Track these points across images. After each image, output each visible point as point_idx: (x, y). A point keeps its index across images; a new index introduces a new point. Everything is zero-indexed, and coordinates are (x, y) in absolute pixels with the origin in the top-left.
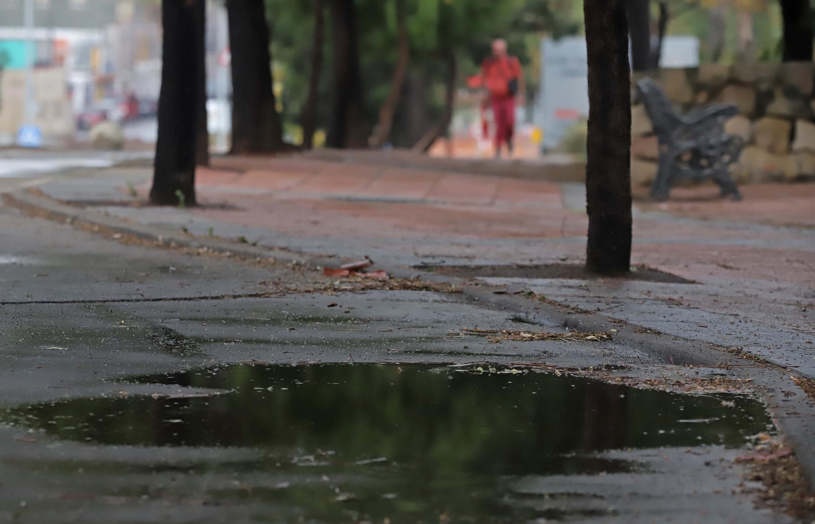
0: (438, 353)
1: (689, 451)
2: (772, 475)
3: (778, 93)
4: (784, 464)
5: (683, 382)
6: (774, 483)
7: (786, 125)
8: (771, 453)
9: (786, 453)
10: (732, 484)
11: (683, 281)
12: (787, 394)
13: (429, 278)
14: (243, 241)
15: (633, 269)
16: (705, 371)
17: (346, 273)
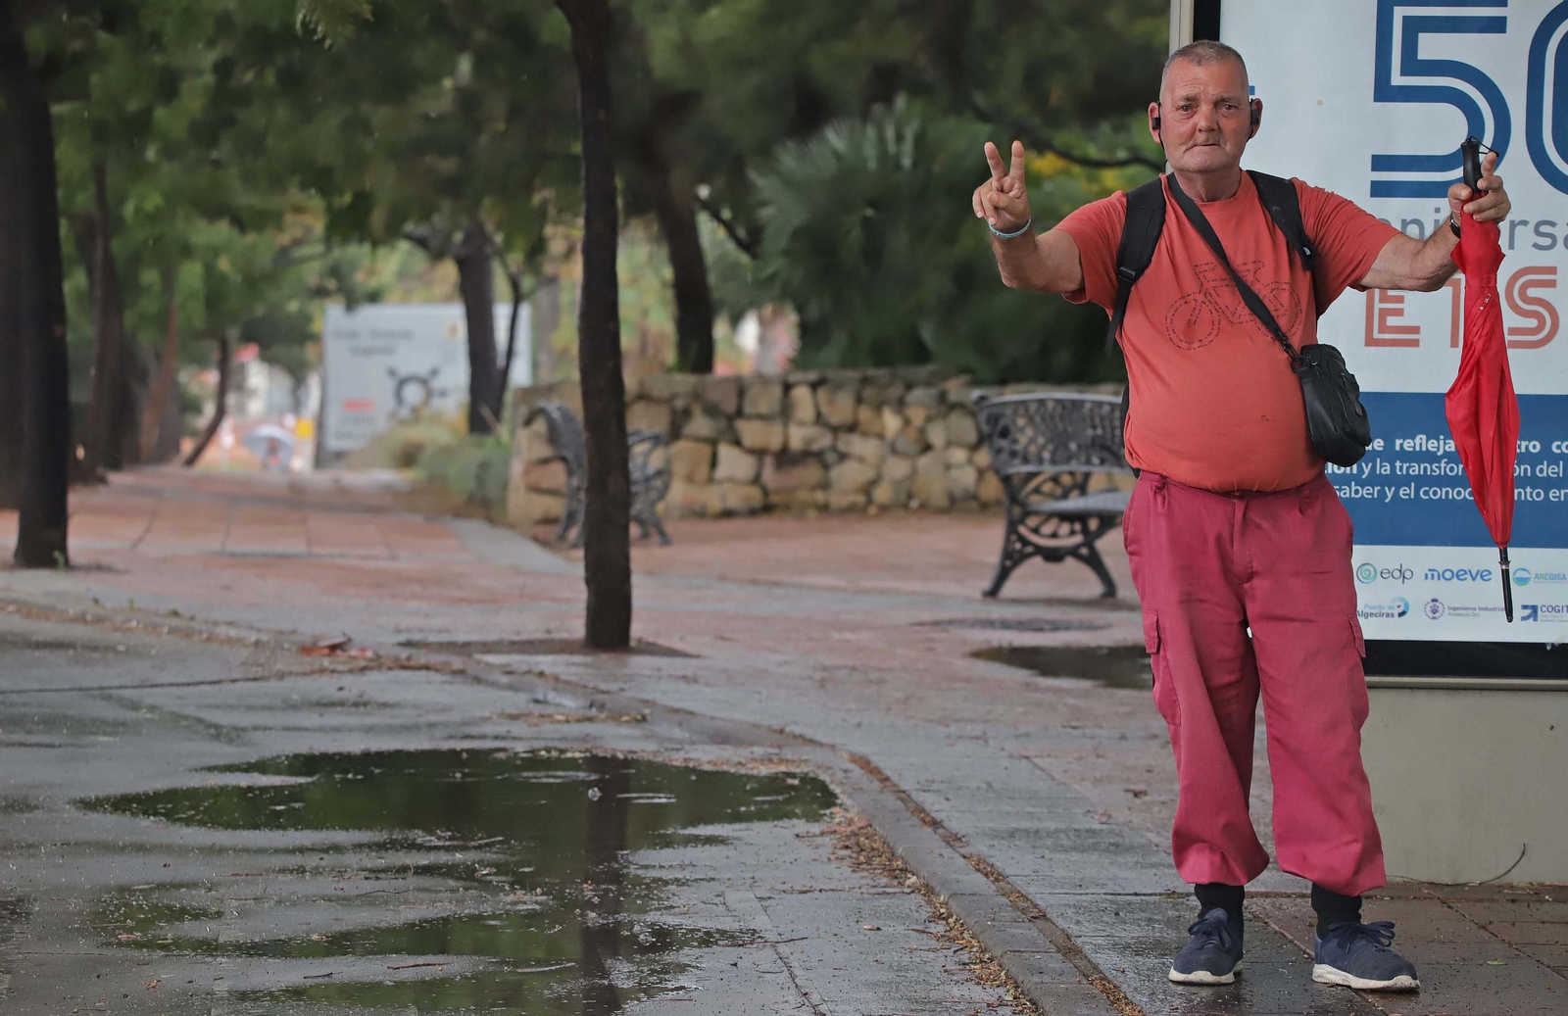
0: (483, 737)
1: (776, 826)
2: (858, 844)
3: (697, 410)
4: (865, 834)
5: (743, 761)
6: (862, 850)
7: (707, 450)
8: (850, 825)
9: (863, 823)
10: (824, 852)
11: (686, 655)
12: (846, 771)
13: (422, 657)
14: (176, 614)
15: (633, 643)
16: (759, 751)
17: (326, 651)
